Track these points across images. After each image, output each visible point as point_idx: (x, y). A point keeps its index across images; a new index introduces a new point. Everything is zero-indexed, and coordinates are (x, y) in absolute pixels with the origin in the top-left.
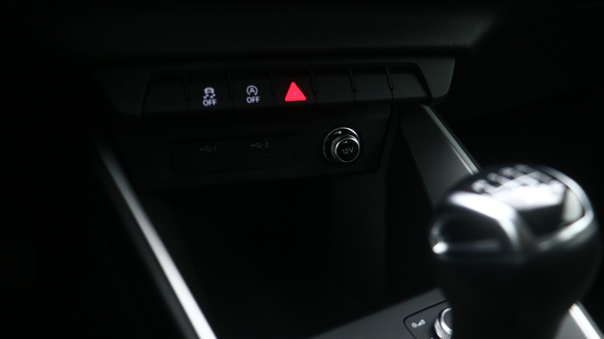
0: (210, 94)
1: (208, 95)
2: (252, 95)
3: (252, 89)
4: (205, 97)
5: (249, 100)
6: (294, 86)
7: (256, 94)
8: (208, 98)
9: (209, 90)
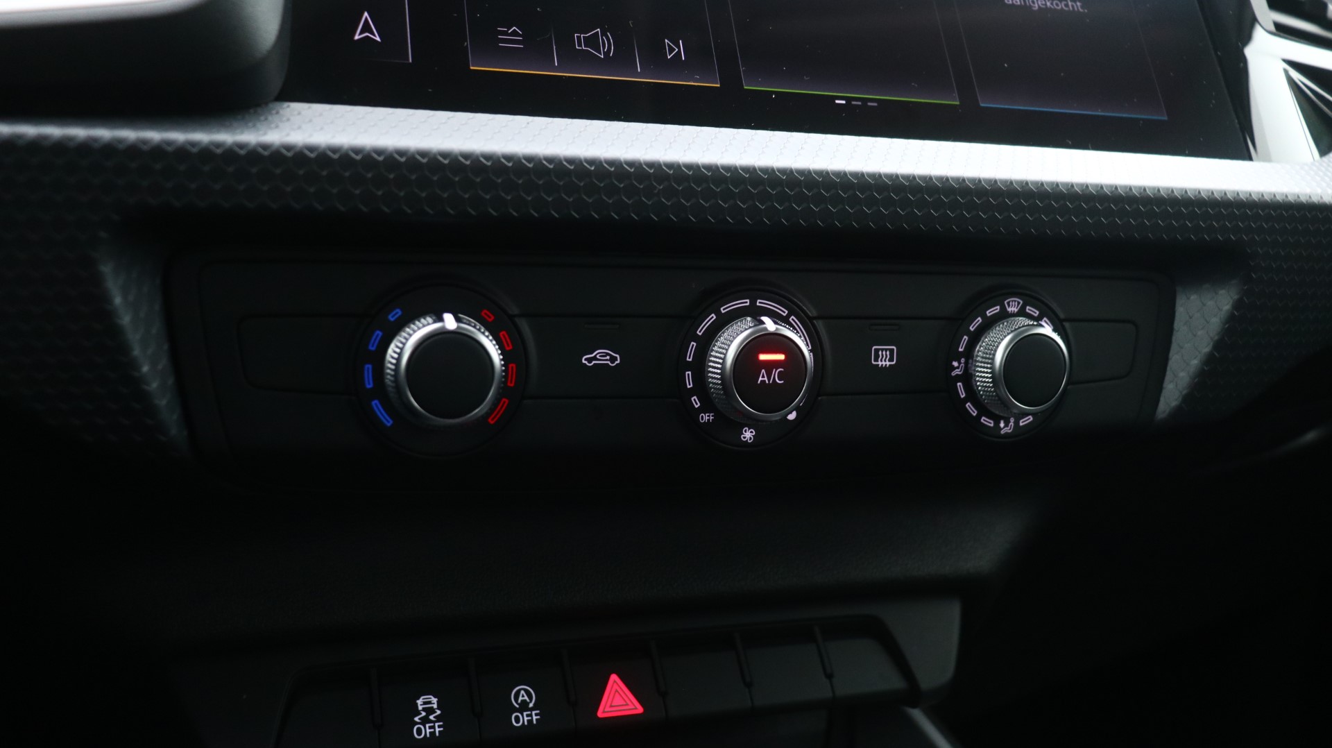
0: (430, 711)
1: (424, 714)
2: (524, 707)
3: (522, 692)
4: (416, 719)
5: (517, 720)
6: (615, 681)
7: (531, 705)
8: (425, 721)
9: (427, 702)
